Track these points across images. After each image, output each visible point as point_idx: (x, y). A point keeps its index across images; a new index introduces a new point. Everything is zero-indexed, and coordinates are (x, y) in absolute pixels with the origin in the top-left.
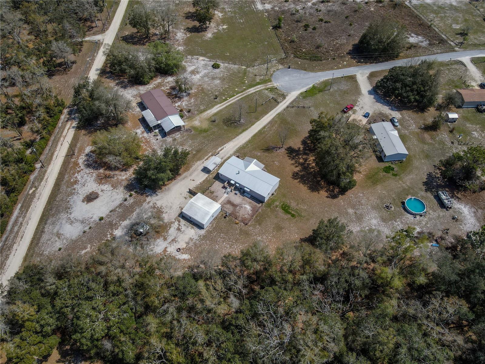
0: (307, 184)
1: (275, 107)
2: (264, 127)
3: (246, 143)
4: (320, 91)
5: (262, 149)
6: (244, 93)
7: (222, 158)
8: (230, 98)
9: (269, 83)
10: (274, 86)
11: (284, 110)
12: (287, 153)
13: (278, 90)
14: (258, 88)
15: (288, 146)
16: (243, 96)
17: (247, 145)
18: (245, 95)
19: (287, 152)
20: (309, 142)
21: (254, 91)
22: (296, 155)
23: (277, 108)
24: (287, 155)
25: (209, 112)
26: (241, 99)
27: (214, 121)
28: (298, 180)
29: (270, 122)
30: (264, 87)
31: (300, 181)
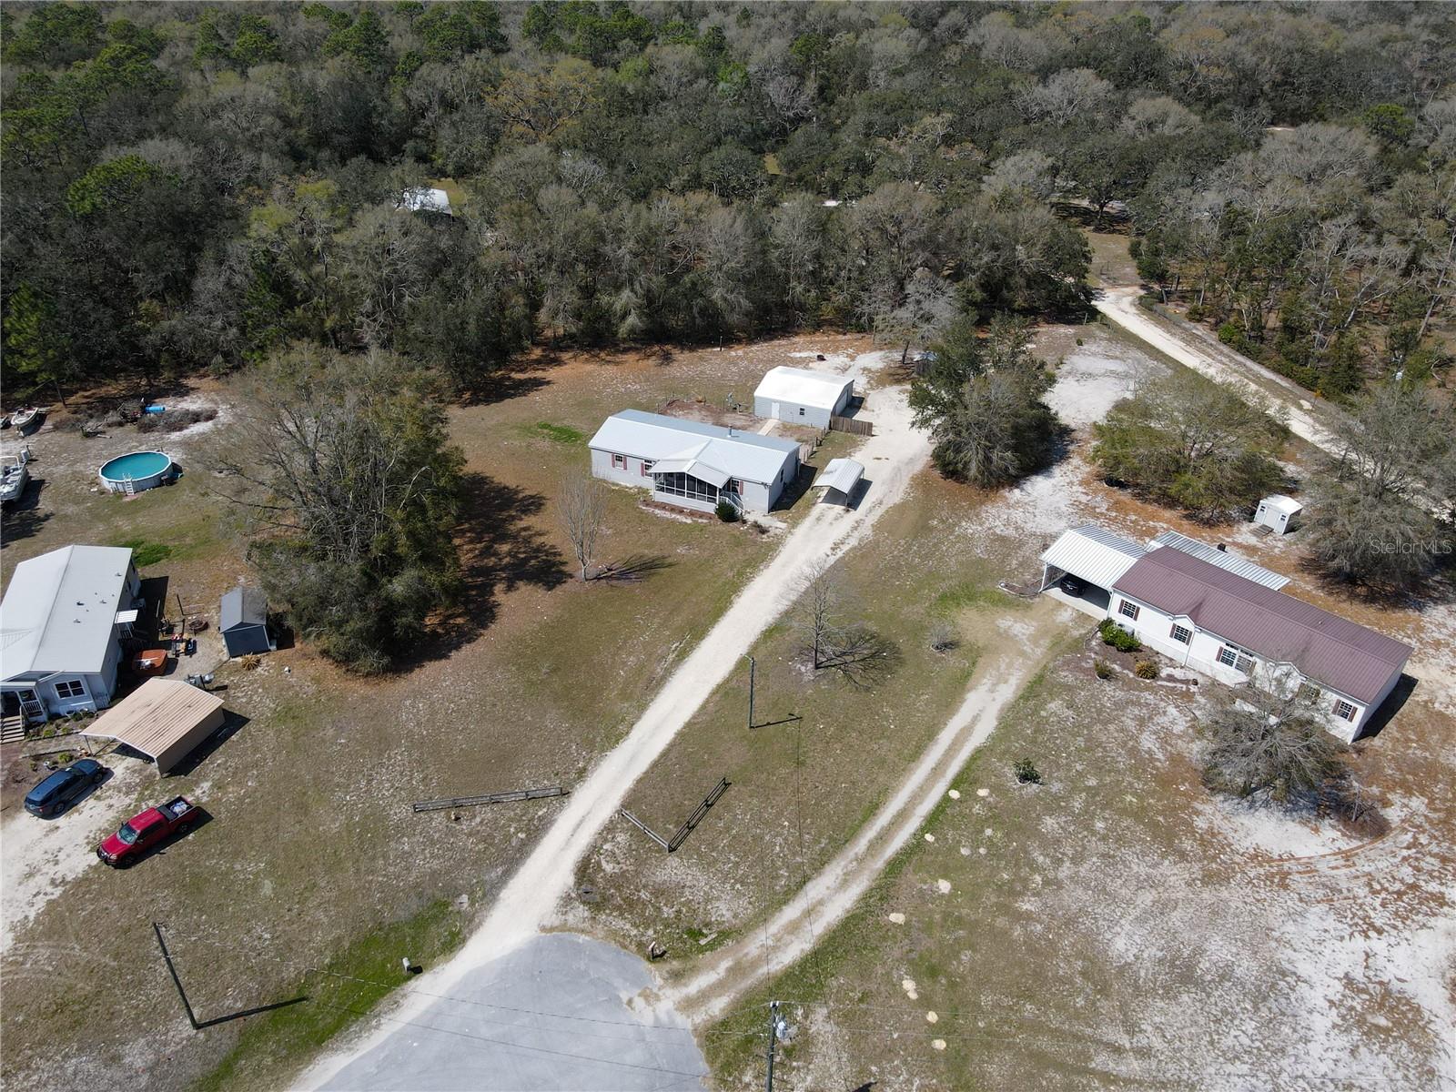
0: (489, 490)
1: (640, 781)
2: (682, 656)
3: (749, 579)
4: (283, 1006)
5: (670, 565)
6: (879, 864)
7: (818, 519)
8: (946, 798)
9: (718, 1006)
10: (677, 977)
11: (582, 774)
12: (564, 563)
13: (641, 946)
14: (794, 928)
15: (559, 590)
16: (871, 833)
17: (740, 574)
18: (861, 844)
19: (563, 568)
20: (460, 621)
21: (815, 889)
22: (526, 560)
23: (627, 783)
24: (563, 559)
25: (1007, 692)
26: (873, 809)
27: (946, 646)
28: (521, 496)
29: (653, 685)
30: (754, 945)
31: (517, 492)
